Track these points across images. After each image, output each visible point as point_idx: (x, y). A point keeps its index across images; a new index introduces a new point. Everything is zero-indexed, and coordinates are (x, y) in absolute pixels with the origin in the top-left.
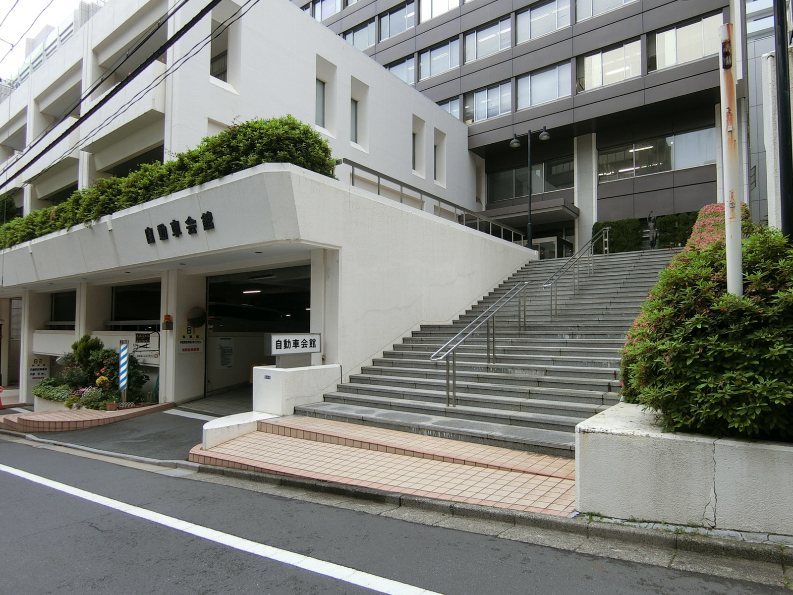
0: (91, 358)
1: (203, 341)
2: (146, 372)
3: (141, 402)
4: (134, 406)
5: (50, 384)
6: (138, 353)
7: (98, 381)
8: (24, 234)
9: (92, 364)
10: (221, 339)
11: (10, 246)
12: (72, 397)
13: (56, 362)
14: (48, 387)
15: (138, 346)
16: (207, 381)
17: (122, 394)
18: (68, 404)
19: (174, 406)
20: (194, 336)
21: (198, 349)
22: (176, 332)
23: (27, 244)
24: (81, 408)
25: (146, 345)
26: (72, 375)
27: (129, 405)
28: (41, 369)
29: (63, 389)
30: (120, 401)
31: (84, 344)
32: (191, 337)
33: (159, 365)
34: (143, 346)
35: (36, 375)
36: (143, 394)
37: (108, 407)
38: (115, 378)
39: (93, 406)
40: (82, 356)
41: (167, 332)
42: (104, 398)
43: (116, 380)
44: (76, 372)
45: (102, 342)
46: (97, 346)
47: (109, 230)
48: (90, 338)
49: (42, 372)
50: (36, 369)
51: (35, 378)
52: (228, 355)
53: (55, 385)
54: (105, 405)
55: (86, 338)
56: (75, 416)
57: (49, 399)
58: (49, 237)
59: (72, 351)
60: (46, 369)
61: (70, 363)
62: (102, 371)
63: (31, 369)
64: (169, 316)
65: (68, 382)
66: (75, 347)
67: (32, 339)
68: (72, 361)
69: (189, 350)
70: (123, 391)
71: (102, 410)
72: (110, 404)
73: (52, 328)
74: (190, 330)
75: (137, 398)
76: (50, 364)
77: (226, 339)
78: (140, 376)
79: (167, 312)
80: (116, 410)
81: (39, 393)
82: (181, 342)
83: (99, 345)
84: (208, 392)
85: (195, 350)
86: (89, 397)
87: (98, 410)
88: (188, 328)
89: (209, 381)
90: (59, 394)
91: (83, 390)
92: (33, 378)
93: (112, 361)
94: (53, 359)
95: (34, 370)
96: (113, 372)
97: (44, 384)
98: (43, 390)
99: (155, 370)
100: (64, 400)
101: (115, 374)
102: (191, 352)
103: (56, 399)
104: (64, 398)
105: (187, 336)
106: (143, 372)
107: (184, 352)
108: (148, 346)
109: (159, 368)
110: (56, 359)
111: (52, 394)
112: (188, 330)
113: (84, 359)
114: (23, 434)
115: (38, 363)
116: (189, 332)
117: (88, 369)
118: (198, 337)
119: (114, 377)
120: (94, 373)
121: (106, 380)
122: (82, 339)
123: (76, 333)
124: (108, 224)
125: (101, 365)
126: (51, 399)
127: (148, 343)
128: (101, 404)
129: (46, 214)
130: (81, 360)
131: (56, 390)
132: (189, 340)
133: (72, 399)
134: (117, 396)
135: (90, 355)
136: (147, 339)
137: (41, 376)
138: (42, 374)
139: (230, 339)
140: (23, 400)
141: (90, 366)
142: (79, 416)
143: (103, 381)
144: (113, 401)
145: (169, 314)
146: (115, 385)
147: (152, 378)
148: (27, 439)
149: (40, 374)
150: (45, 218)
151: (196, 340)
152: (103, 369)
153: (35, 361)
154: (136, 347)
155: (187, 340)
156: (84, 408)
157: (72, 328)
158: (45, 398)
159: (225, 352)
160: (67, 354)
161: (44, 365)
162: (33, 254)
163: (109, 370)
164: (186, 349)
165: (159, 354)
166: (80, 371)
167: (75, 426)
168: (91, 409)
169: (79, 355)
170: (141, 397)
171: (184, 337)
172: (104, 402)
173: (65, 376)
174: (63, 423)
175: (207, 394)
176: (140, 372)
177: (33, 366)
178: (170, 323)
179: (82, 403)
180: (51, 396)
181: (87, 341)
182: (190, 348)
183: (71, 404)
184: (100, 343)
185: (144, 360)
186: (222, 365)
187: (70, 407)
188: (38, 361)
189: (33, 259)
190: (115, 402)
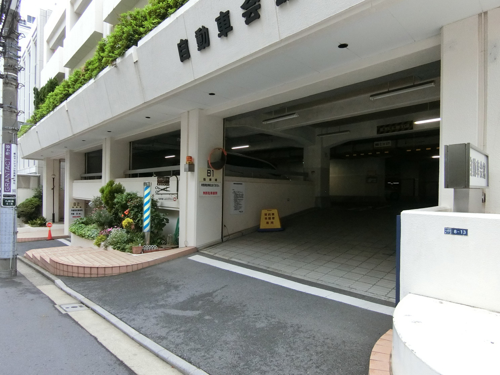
0: (116, 200)
1: (220, 185)
2: (166, 215)
3: (162, 244)
4: (157, 248)
5: (83, 223)
6: (160, 196)
7: (124, 223)
8: (61, 96)
9: (117, 206)
10: (234, 184)
11: (53, 109)
12: (100, 236)
13: (89, 205)
14: (81, 225)
15: (159, 188)
16: (223, 226)
17: (146, 236)
18: (97, 243)
19: (196, 251)
20: (213, 180)
21: (216, 193)
22: (198, 174)
23: (64, 103)
24: (108, 248)
25: (167, 188)
26: (100, 216)
27: (152, 248)
28: (78, 210)
29: (92, 228)
30: (144, 244)
31: (110, 187)
32: (210, 180)
33: (179, 208)
34: (164, 189)
35: (75, 215)
36: (164, 236)
37: (134, 250)
38: (138, 221)
39: (119, 247)
40: (108, 199)
41: (187, 175)
42: (130, 241)
43: (140, 222)
44: (103, 213)
45: (124, 187)
46: (120, 190)
47: (134, 63)
48: (114, 184)
49: (79, 212)
50: (75, 210)
51: (74, 217)
52: (240, 200)
53: (86, 224)
54: (131, 249)
55: (111, 183)
56: (103, 260)
57: (82, 236)
58: (80, 90)
59: (99, 195)
60: (82, 210)
61: (98, 205)
62: (126, 212)
63: (72, 210)
64: (191, 157)
65: (97, 222)
66: (102, 191)
67: (72, 187)
68: (100, 203)
69: (209, 193)
70: (146, 234)
71: (128, 252)
72: (136, 247)
73: (86, 178)
74: (210, 173)
75: (159, 241)
76: (85, 207)
77: (238, 184)
78: (161, 219)
79: (188, 153)
80: (141, 253)
81: (74, 231)
82: (202, 185)
83: (121, 190)
84: (224, 237)
85: (214, 193)
86: (115, 238)
87: (124, 251)
88: (208, 170)
89: (225, 226)
90: (89, 232)
91: (109, 230)
92: (73, 217)
93: (135, 203)
94: (86, 202)
95: (73, 210)
96: (137, 214)
97: (78, 223)
98: (77, 228)
99: (175, 213)
100: (93, 238)
101: (139, 216)
102: (211, 195)
103: (87, 237)
104: (94, 236)
105: (208, 179)
106: (164, 215)
107: (205, 195)
108: (168, 189)
109: (179, 211)
110: (89, 203)
111: (84, 233)
112: (208, 173)
113: (110, 202)
114: (53, 277)
115: (77, 206)
116: (209, 174)
117: (113, 211)
118: (216, 180)
119: (138, 219)
120: (118, 214)
121: (132, 222)
122: (107, 184)
123: (102, 181)
124: (133, 55)
125: (125, 207)
126: (83, 237)
127: (168, 186)
128: (128, 246)
129: (77, 74)
130: (107, 203)
131: (87, 228)
132: (209, 183)
133: (100, 238)
134: (142, 239)
135: (115, 198)
136: (167, 182)
137: (78, 215)
138: (79, 214)
139: (242, 184)
140: (66, 233)
141: (114, 208)
142: (107, 259)
143: (129, 223)
144: (139, 245)
145: (189, 155)
146: (139, 227)
147: (172, 221)
148: (55, 285)
149: (78, 214)
150: (77, 77)
151: (215, 184)
152: (127, 211)
153: (75, 204)
154: (158, 190)
155: (207, 183)
156: (110, 248)
157: (100, 177)
158: (79, 235)
159: (238, 197)
160: (96, 197)
161: (80, 207)
162: (68, 111)
163: (133, 212)
164: (206, 192)
165: (177, 197)
166: (106, 213)
167: (103, 272)
168: (118, 250)
169: (106, 198)
170: (162, 239)
171: (204, 179)
172: (131, 245)
173: (94, 216)
174: (92, 269)
175: (224, 239)
176: (162, 214)
177: (73, 207)
178: (192, 164)
179: (109, 243)
180: (83, 234)
181: (112, 185)
182: (210, 191)
183: (99, 243)
184: (123, 188)
185: (162, 203)
186: (235, 210)
187: (99, 245)
188: (77, 204)
189: (69, 116)
190: (140, 245)
